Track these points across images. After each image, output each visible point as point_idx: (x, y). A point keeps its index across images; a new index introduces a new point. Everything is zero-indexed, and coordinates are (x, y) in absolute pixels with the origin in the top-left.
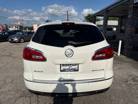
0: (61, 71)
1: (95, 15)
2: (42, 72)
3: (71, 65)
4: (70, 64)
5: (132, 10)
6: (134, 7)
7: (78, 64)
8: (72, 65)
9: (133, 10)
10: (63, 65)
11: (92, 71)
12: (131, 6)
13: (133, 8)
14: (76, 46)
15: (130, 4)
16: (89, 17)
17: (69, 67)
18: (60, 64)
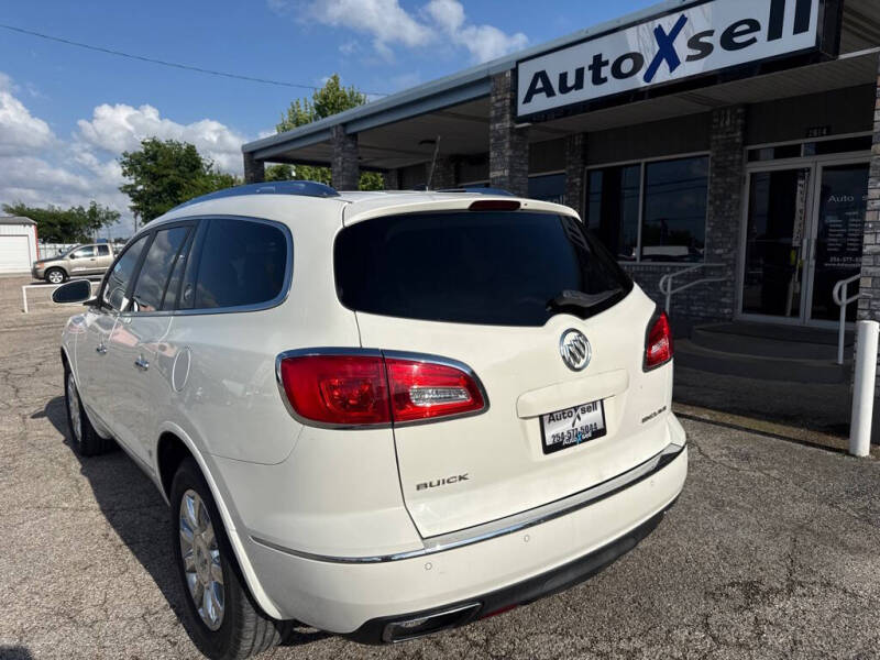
0: (548, 450)
1: (259, 156)
2: (461, 478)
3: (579, 411)
4: (576, 408)
5: (507, 145)
6: (513, 131)
7: (602, 401)
8: (584, 411)
9: (511, 147)
10: (553, 417)
11: (644, 420)
12: (497, 125)
13: (508, 137)
14: (584, 313)
15: (493, 113)
16: (154, 158)
17: (571, 420)
18: (541, 417)
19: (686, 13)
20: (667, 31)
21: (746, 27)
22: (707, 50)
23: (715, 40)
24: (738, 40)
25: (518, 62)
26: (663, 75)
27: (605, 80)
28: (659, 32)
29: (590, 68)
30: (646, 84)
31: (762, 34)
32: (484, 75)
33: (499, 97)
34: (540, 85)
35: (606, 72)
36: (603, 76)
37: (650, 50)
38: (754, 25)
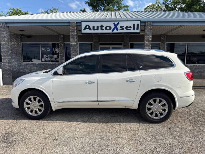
13: (76, 36)
15: (71, 30)
19: (119, 22)
20: (116, 24)
21: (129, 27)
22: (123, 29)
23: (124, 28)
24: (128, 28)
25: (82, 21)
26: (115, 31)
27: (103, 30)
28: (114, 24)
29: (100, 27)
30: (112, 32)
31: (132, 28)
32: (68, 21)
33: (73, 27)
34: (87, 27)
35: (103, 28)
36: (103, 29)
37: (113, 27)
38: (131, 27)
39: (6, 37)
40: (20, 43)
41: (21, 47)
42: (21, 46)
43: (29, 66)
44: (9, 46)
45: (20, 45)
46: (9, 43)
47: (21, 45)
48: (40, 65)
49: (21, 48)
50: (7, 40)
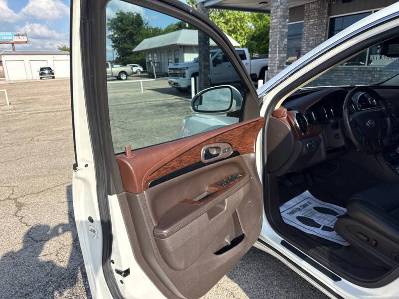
16: (121, 21)
39: (282, 6)
40: (325, 21)
41: (327, 28)
42: (327, 26)
43: (336, 74)
44: (284, 28)
45: (325, 26)
46: (286, 20)
47: (327, 24)
48: (363, 73)
49: (326, 31)
50: (281, 13)
